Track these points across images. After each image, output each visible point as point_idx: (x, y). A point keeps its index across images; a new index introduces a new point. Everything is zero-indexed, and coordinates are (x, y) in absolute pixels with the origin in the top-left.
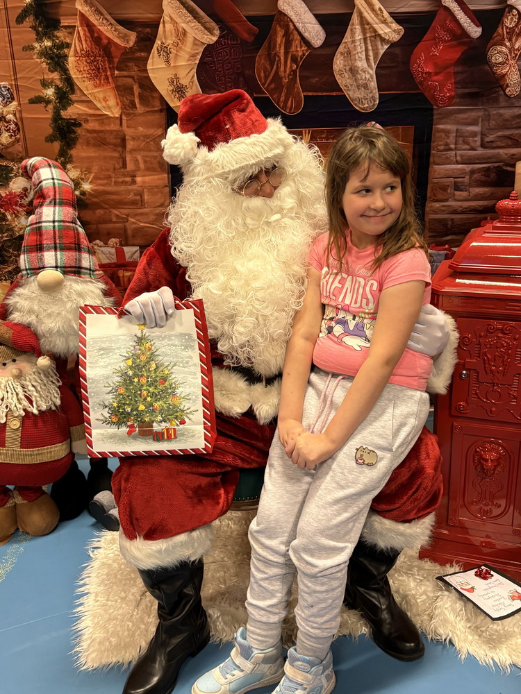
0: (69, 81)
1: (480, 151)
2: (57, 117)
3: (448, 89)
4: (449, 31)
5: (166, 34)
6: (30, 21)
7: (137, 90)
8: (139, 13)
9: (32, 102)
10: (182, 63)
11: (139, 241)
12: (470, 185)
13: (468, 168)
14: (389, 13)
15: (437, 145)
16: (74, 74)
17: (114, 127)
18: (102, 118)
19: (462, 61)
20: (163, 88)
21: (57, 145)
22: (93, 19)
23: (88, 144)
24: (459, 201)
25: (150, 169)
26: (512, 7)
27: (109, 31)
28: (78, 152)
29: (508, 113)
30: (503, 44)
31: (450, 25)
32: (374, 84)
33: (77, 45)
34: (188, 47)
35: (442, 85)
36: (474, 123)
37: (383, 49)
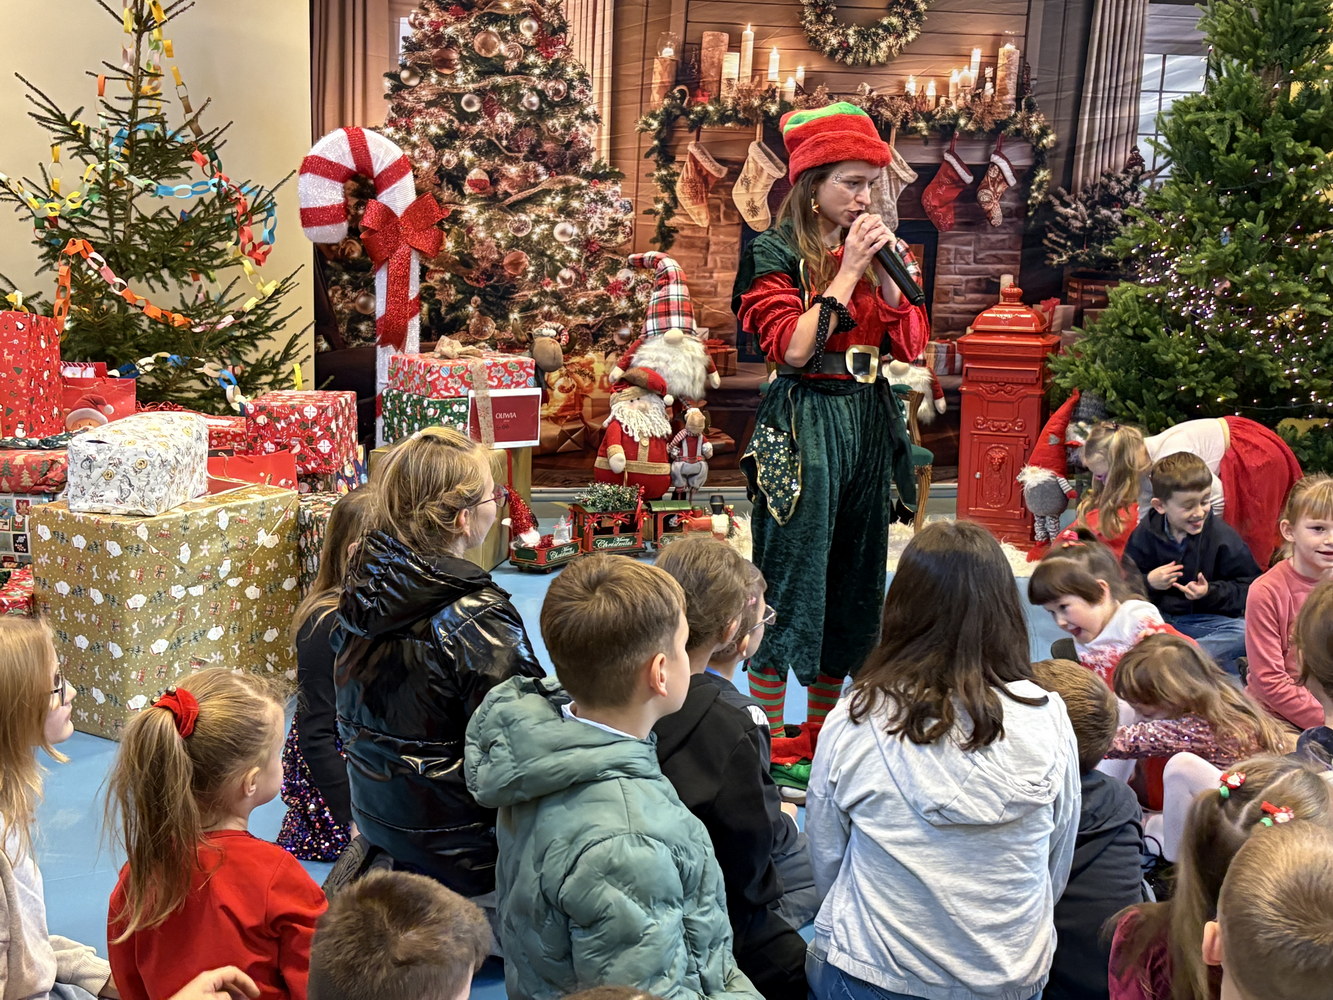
0: (675, 199)
1: (973, 266)
2: (662, 225)
3: (950, 219)
4: (950, 177)
5: (749, 170)
6: (654, 156)
7: (723, 208)
8: (731, 154)
9: (645, 213)
10: (757, 190)
11: (710, 324)
12: (966, 292)
13: (964, 278)
14: (909, 164)
15: (941, 259)
16: (679, 194)
17: (702, 234)
18: (695, 227)
19: (957, 199)
20: (742, 208)
21: (658, 245)
22: (699, 157)
23: (681, 246)
24: (957, 304)
25: (725, 268)
26: (994, 164)
27: (708, 166)
28: (674, 250)
29: (994, 238)
30: (987, 187)
31: (950, 172)
32: (895, 212)
33: (684, 174)
34: (763, 180)
35: (945, 216)
36: (969, 244)
37: (902, 188)
